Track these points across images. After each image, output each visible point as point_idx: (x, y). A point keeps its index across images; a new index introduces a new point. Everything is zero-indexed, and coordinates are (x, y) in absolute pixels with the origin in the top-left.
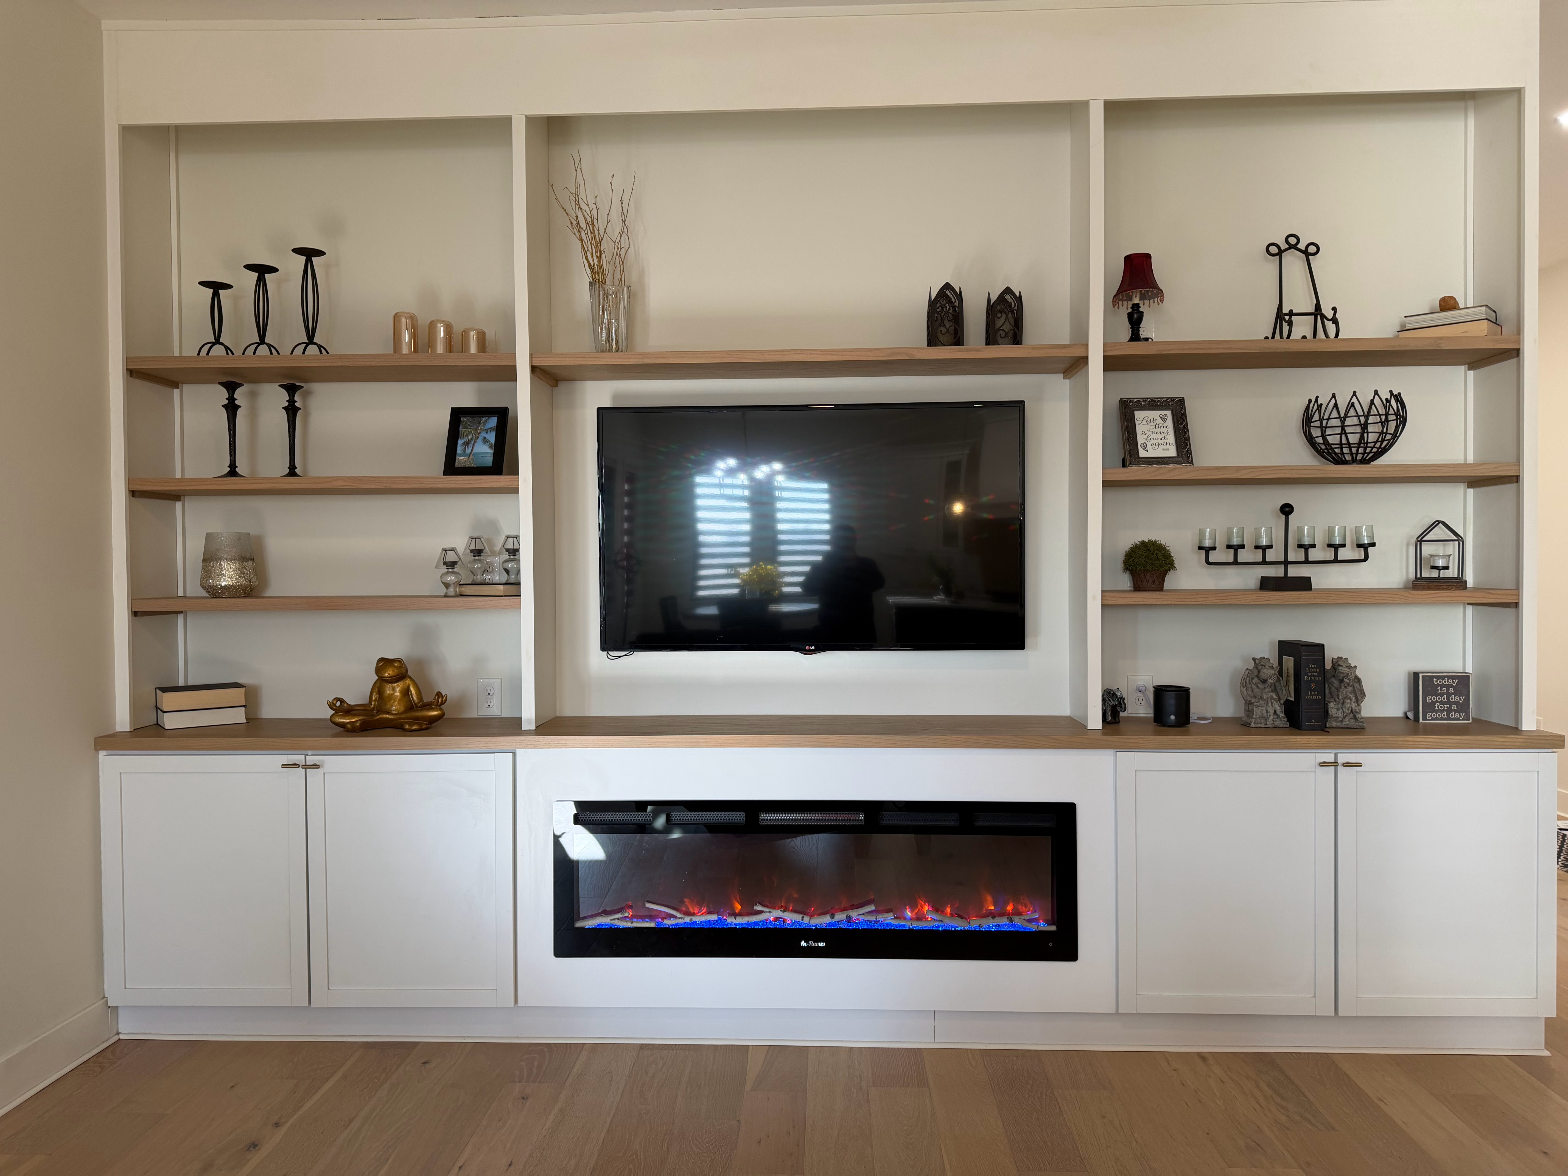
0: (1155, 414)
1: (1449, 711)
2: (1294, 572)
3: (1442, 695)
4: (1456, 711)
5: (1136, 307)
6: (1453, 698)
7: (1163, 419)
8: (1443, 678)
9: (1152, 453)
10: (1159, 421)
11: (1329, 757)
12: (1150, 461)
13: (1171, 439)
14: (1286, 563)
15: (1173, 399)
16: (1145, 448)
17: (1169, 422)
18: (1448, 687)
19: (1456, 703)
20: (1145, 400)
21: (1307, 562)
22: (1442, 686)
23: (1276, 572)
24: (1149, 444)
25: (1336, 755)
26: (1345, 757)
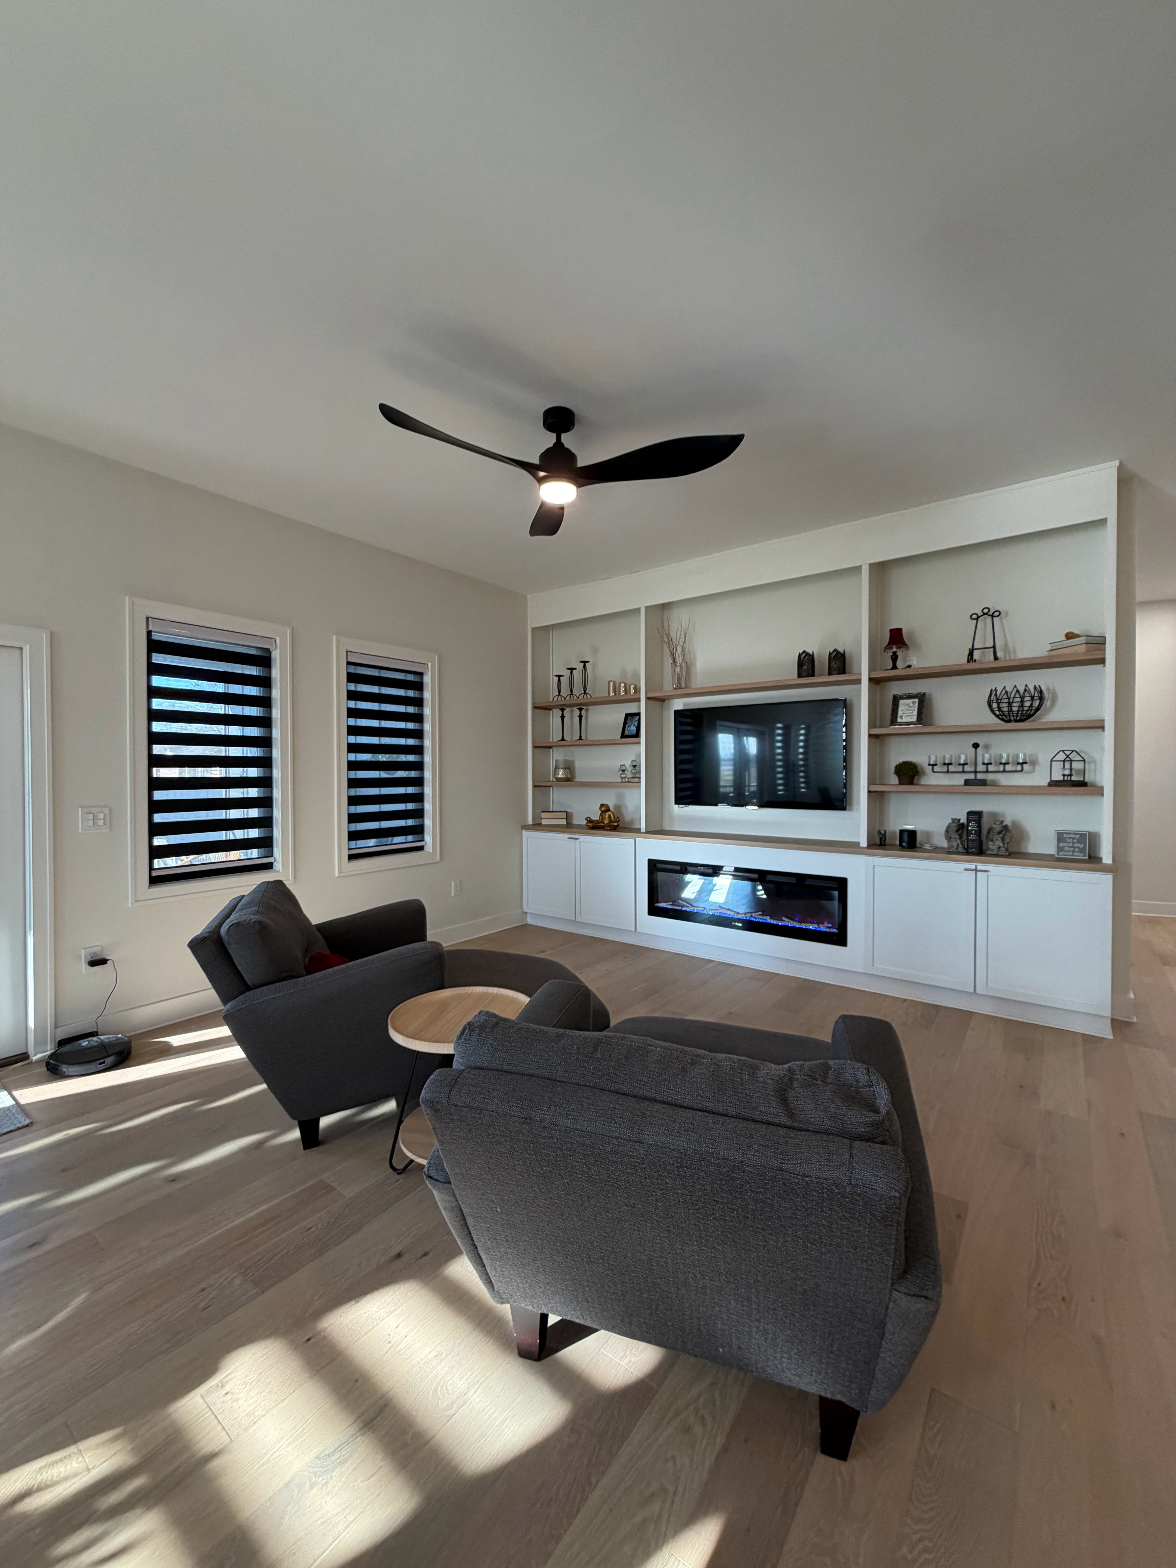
0: (910, 701)
1: (1074, 851)
2: (980, 776)
3: (1070, 843)
4: (1078, 852)
5: (895, 653)
6: (1076, 845)
7: (914, 703)
8: (1070, 834)
9: (904, 720)
10: (911, 705)
11: (972, 866)
12: (901, 724)
13: (915, 713)
14: (976, 772)
15: (920, 693)
16: (901, 717)
17: (916, 705)
18: (1073, 839)
19: (1077, 847)
20: (905, 694)
21: (987, 771)
22: (1069, 838)
23: (971, 776)
24: (904, 715)
25: (976, 866)
26: (980, 867)
